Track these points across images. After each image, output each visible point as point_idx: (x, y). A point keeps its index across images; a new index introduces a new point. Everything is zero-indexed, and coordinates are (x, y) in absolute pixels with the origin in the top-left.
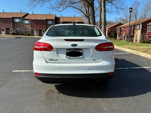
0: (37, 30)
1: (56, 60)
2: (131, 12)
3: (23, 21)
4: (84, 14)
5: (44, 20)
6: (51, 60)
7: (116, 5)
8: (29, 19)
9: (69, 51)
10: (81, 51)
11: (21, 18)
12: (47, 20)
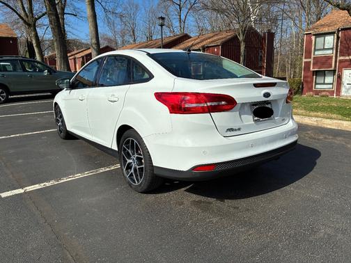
1: (239, 129)
2: (162, 25)
4: (19, 16)
6: (231, 130)
7: (103, 4)
9: (255, 107)
10: (269, 106)
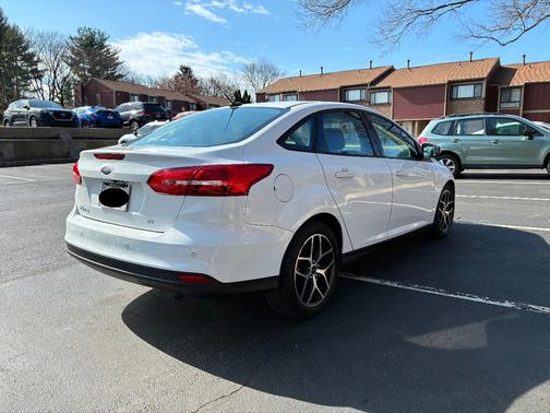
0: (414, 122)
3: (373, 96)
5: (444, 85)
8: (389, 87)
10: (126, 190)
11: (366, 85)
12: (453, 85)
